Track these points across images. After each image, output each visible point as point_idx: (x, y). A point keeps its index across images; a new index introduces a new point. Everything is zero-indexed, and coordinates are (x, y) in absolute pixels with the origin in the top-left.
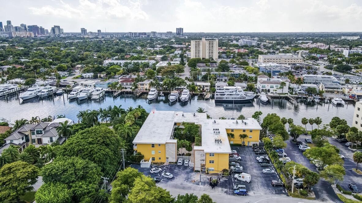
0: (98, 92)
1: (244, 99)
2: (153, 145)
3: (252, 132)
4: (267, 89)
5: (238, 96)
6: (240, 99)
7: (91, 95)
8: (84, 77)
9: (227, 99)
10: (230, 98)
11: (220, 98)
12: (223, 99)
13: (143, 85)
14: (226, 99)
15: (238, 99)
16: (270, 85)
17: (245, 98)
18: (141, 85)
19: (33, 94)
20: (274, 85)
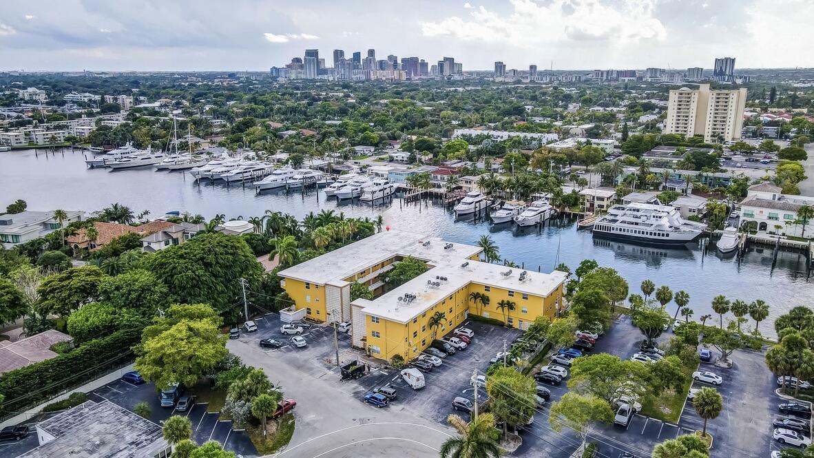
0: (376, 188)
1: (665, 238)
2: (308, 285)
3: (527, 299)
4: (759, 222)
5: (649, 229)
6: (653, 237)
7: (362, 192)
8: (395, 158)
9: (622, 233)
10: (630, 231)
11: (606, 228)
12: (612, 232)
13: (470, 183)
14: (618, 232)
15: (649, 236)
16: (767, 212)
17: (668, 235)
18: (467, 182)
19: (280, 181)
20: (781, 214)
